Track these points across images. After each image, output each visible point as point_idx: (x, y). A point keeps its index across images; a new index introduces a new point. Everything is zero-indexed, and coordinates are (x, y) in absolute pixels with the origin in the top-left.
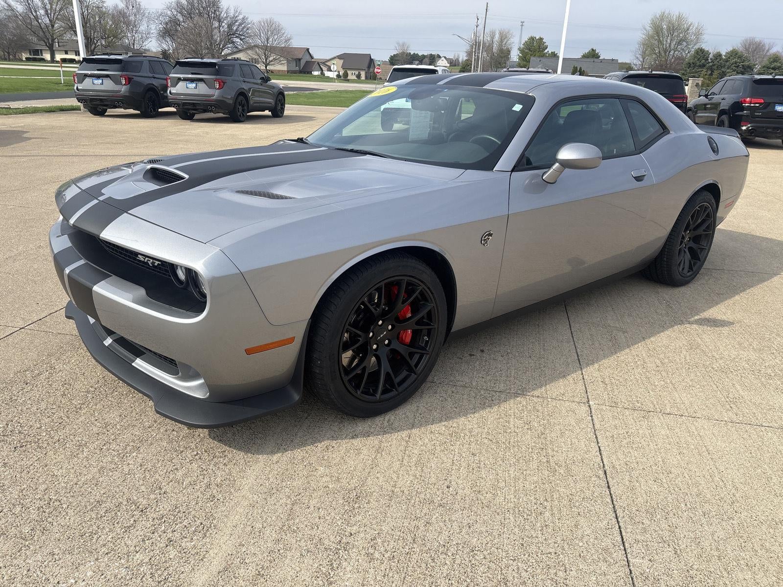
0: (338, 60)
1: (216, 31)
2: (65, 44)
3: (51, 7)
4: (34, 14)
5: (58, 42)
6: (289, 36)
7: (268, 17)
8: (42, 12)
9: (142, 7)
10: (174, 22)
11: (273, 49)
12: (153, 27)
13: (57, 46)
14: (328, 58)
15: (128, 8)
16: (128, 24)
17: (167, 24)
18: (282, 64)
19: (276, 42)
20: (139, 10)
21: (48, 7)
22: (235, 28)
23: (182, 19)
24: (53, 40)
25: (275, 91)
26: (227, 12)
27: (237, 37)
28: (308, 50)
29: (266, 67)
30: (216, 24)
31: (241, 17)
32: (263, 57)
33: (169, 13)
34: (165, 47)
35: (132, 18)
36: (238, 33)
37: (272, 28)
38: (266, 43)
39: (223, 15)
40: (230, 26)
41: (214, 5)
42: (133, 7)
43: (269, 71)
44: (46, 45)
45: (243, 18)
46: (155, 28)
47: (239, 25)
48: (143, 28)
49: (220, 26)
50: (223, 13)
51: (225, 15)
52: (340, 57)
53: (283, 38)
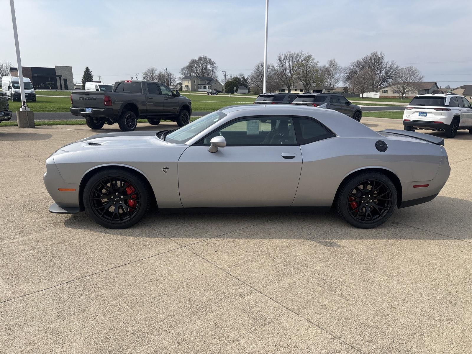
0: (461, 89)
1: (378, 76)
2: (296, 86)
3: (293, 68)
4: (284, 72)
5: (293, 85)
6: (422, 76)
7: (409, 66)
8: (288, 71)
9: (338, 66)
10: (354, 72)
11: (409, 84)
12: (342, 75)
13: (292, 87)
14: (454, 88)
15: (330, 66)
16: (329, 74)
17: (350, 73)
18: (414, 93)
19: (412, 80)
20: (336, 67)
21: (291, 68)
22: (389, 73)
23: (358, 71)
24: (291, 84)
25: (354, 110)
26: (386, 65)
27: (390, 78)
28: (436, 84)
29: (403, 95)
30: (378, 72)
31: (395, 66)
32: (402, 89)
33: (352, 68)
34: (347, 85)
35: (332, 72)
36: (391, 76)
37: (412, 72)
38: (405, 81)
39: (384, 66)
40: (387, 72)
41: (379, 61)
42: (333, 66)
43: (405, 97)
44: (287, 87)
45: (396, 67)
46: (343, 76)
47: (393, 72)
48: (336, 76)
49: (381, 73)
50: (384, 65)
51: (385, 66)
52: (462, 87)
53: (417, 77)
